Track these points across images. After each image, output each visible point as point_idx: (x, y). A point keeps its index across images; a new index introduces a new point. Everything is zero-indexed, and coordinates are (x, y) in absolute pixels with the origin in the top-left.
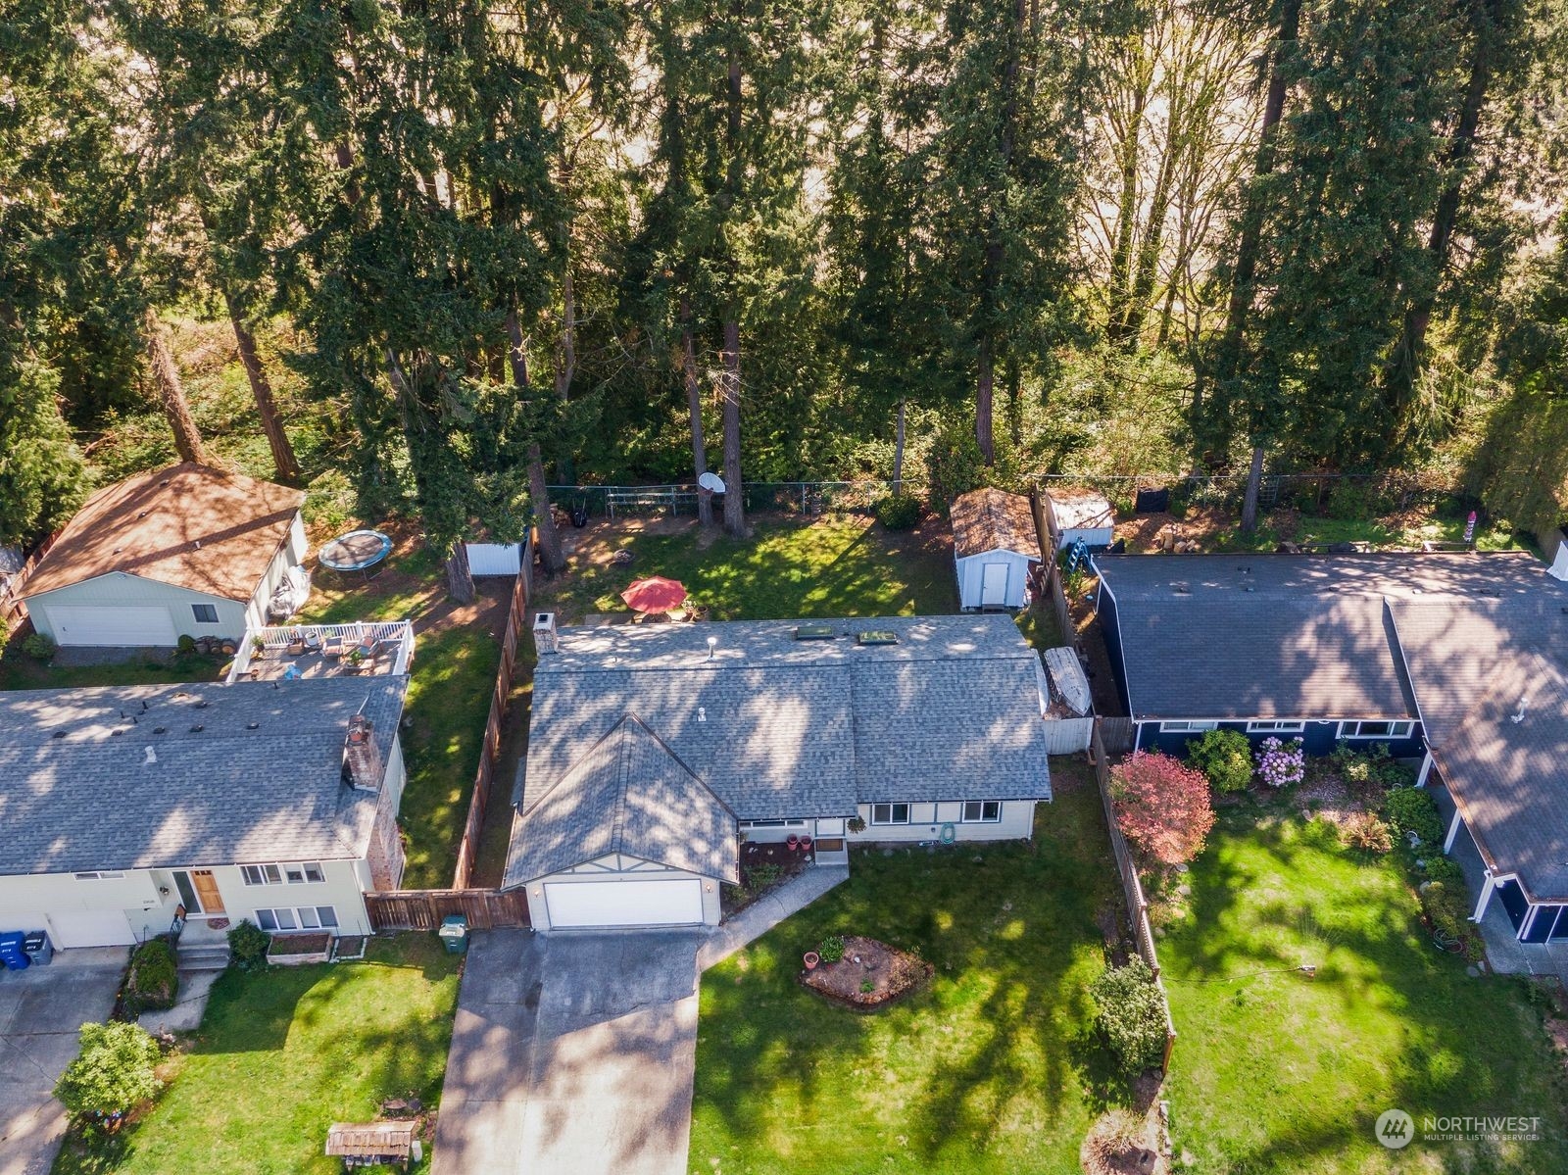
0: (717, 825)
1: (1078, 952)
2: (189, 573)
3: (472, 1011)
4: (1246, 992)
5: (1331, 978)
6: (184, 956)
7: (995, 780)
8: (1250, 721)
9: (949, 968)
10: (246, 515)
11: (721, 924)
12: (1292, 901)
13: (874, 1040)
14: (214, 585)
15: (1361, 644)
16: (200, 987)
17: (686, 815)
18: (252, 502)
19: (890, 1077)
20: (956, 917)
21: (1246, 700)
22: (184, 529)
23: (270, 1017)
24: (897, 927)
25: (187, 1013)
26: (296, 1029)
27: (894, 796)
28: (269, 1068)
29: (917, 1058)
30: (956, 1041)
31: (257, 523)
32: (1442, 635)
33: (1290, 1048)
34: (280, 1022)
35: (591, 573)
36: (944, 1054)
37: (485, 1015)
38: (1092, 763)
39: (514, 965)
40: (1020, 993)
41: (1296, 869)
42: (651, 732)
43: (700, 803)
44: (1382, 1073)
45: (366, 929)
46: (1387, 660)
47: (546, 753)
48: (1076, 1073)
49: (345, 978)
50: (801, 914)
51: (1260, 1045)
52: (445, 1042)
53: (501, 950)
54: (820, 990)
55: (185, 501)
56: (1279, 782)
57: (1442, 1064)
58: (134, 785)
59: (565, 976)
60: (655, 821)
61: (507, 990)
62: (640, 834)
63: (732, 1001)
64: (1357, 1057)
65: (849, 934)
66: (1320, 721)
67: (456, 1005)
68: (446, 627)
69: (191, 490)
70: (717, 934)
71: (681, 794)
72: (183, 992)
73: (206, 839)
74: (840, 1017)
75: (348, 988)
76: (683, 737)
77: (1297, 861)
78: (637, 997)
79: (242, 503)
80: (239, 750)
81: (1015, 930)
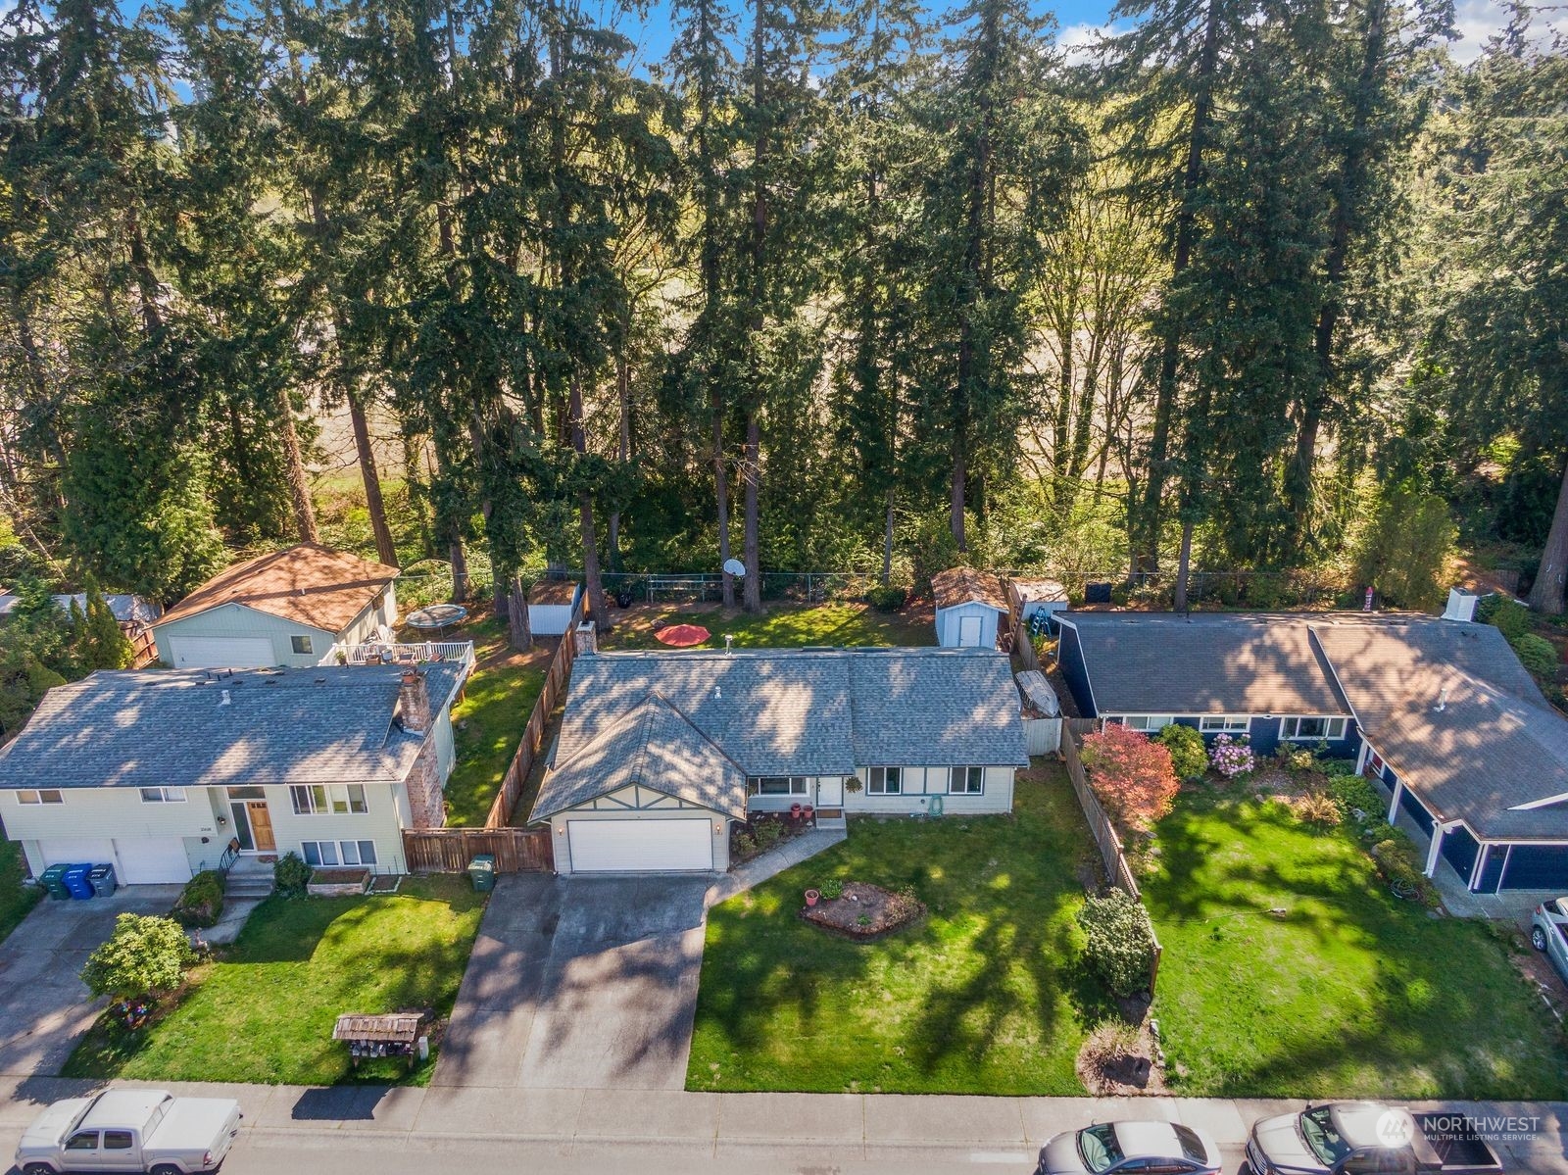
0: (727, 777)
1: (1061, 899)
2: (292, 609)
3: (492, 937)
4: (1222, 930)
5: (1302, 920)
6: (232, 884)
7: (977, 750)
8: (1202, 716)
9: (940, 908)
10: (349, 578)
11: (729, 870)
12: (1257, 861)
13: (870, 965)
14: (312, 619)
15: (1293, 660)
16: (243, 910)
17: (700, 766)
18: (355, 571)
19: (887, 996)
20: (945, 868)
21: (1198, 700)
22: (294, 582)
23: (302, 935)
24: (891, 876)
25: (227, 930)
26: (323, 946)
27: (887, 760)
28: (294, 976)
29: (913, 981)
30: (949, 967)
31: (355, 584)
32: (1362, 652)
33: (1271, 975)
34: (310, 939)
35: (632, 635)
36: (938, 978)
37: (504, 941)
38: (1063, 759)
39: (535, 900)
40: (1009, 931)
41: (1257, 838)
42: (673, 707)
43: (712, 760)
44: (1363, 998)
45: (402, 869)
46: (1317, 672)
47: (578, 722)
48: (1066, 996)
49: (377, 907)
50: (803, 864)
51: (1241, 973)
52: (463, 962)
53: (525, 888)
54: (819, 923)
55: (298, 565)
56: (1232, 771)
57: (1419, 991)
58: (206, 721)
59: (582, 910)
60: (672, 767)
61: (526, 922)
62: (658, 773)
63: (738, 933)
64: (1336, 983)
65: (848, 880)
66: (1264, 716)
67: (477, 932)
68: (504, 666)
69: (305, 558)
70: (725, 879)
71: (696, 752)
72: (226, 914)
73: (263, 764)
74: (838, 946)
75: (378, 915)
76: (700, 711)
77: (1256, 832)
78: (647, 927)
79: (346, 571)
80: (304, 696)
81: (1002, 882)
